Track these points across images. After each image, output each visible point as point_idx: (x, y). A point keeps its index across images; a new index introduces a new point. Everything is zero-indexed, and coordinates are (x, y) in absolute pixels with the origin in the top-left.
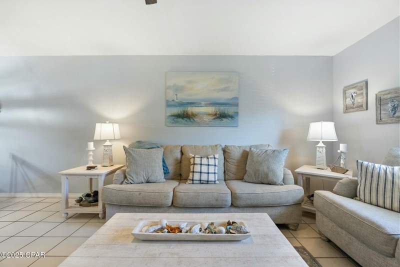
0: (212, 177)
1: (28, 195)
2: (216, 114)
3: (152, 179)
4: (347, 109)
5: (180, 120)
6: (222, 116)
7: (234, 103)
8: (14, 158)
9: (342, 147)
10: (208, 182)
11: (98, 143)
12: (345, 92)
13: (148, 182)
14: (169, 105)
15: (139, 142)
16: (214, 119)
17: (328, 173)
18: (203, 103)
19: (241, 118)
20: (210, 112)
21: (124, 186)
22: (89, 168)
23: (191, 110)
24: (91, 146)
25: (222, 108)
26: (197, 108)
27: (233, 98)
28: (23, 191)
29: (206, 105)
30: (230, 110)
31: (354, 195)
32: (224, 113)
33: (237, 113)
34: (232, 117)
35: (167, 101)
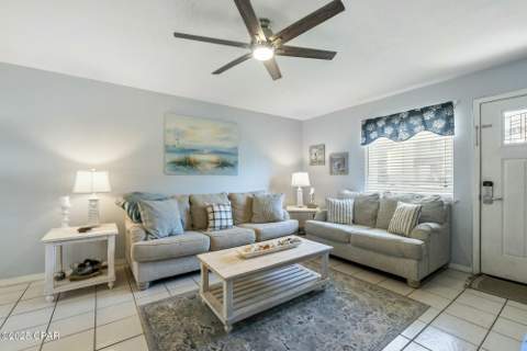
3: (174, 232)
4: (312, 163)
5: (181, 167)
6: (223, 165)
9: (312, 191)
12: (310, 151)
13: (171, 235)
14: (168, 150)
17: (305, 209)
18: (206, 151)
19: (240, 167)
23: (193, 157)
24: (66, 202)
31: (325, 220)
33: (236, 162)
34: (232, 166)
35: (166, 146)
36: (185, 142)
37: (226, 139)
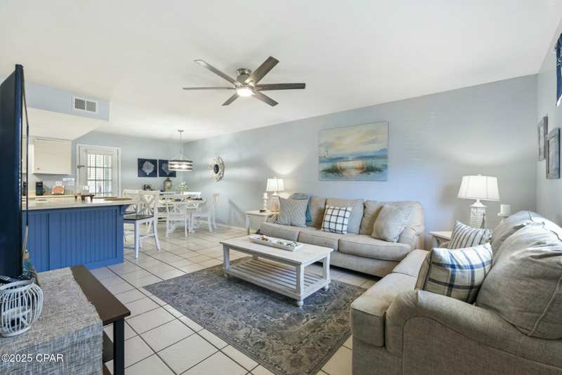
0: (339, 227)
1: (236, 228)
2: (363, 168)
3: (294, 223)
4: (540, 154)
5: (330, 174)
6: (368, 170)
7: (383, 155)
8: (230, 202)
9: (503, 210)
10: (335, 231)
11: (270, 193)
12: (539, 130)
13: (292, 225)
15: (296, 194)
16: (362, 173)
18: (351, 158)
19: (390, 172)
20: (358, 166)
21: (276, 225)
22: (261, 211)
23: (340, 164)
24: (266, 196)
25: (369, 162)
26: (345, 163)
27: (381, 150)
28: (234, 225)
29: (353, 160)
30: (378, 163)
32: (372, 167)
33: (386, 166)
34: (380, 170)
35: (320, 157)
36: (333, 153)
37: (373, 142)
